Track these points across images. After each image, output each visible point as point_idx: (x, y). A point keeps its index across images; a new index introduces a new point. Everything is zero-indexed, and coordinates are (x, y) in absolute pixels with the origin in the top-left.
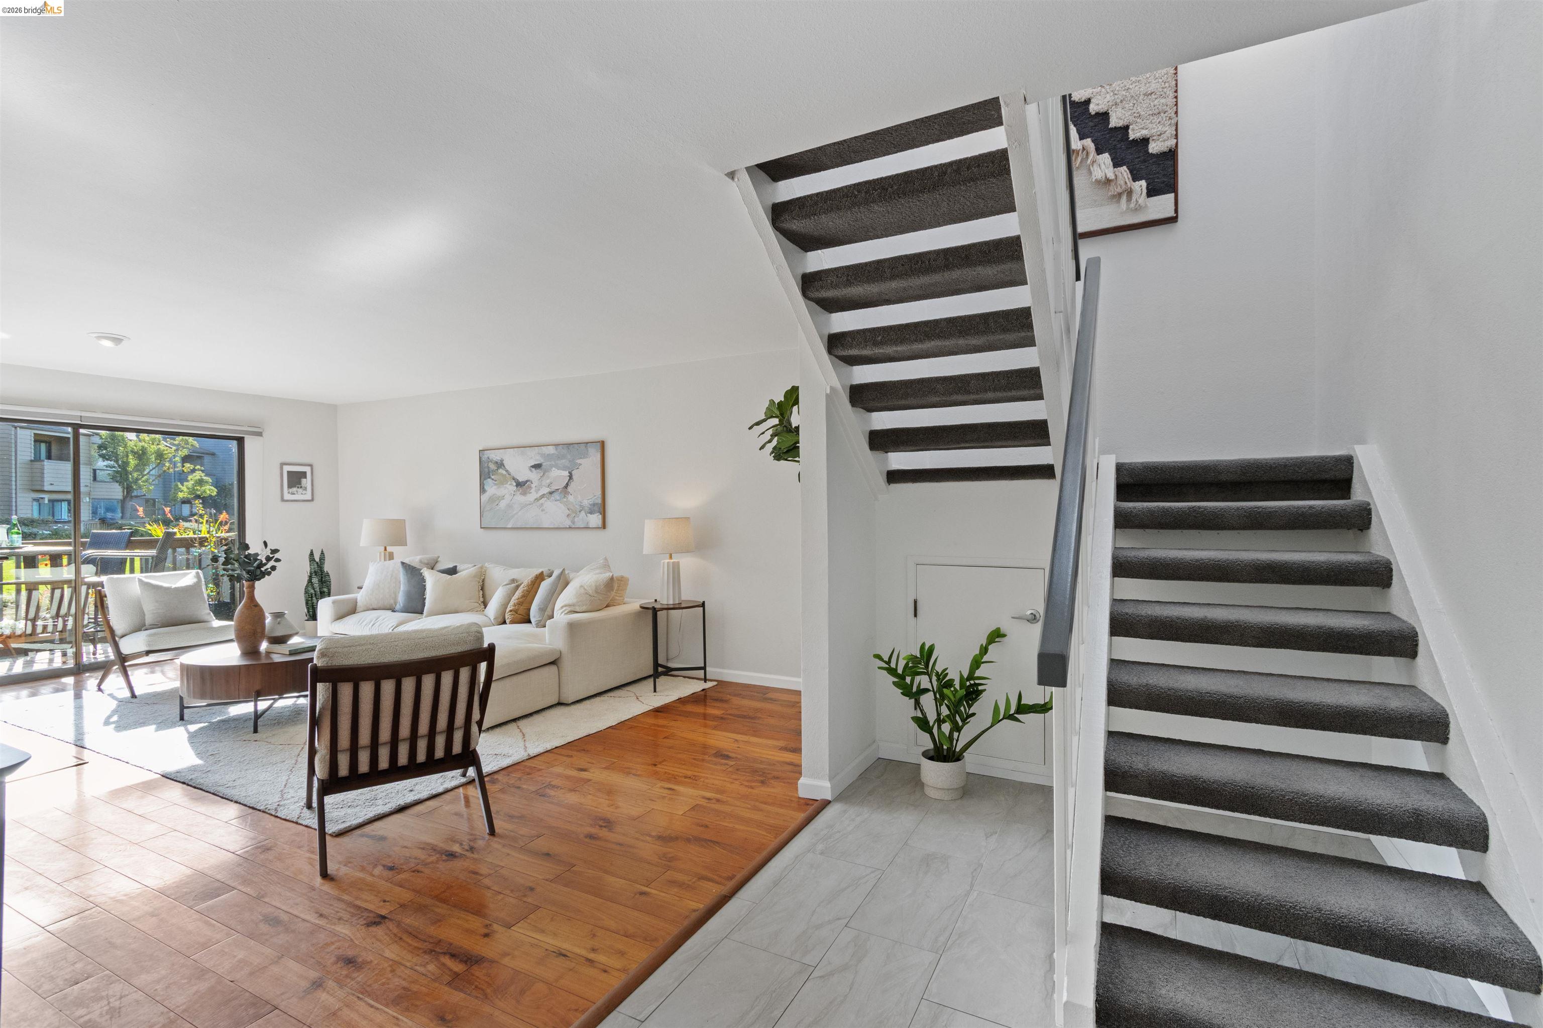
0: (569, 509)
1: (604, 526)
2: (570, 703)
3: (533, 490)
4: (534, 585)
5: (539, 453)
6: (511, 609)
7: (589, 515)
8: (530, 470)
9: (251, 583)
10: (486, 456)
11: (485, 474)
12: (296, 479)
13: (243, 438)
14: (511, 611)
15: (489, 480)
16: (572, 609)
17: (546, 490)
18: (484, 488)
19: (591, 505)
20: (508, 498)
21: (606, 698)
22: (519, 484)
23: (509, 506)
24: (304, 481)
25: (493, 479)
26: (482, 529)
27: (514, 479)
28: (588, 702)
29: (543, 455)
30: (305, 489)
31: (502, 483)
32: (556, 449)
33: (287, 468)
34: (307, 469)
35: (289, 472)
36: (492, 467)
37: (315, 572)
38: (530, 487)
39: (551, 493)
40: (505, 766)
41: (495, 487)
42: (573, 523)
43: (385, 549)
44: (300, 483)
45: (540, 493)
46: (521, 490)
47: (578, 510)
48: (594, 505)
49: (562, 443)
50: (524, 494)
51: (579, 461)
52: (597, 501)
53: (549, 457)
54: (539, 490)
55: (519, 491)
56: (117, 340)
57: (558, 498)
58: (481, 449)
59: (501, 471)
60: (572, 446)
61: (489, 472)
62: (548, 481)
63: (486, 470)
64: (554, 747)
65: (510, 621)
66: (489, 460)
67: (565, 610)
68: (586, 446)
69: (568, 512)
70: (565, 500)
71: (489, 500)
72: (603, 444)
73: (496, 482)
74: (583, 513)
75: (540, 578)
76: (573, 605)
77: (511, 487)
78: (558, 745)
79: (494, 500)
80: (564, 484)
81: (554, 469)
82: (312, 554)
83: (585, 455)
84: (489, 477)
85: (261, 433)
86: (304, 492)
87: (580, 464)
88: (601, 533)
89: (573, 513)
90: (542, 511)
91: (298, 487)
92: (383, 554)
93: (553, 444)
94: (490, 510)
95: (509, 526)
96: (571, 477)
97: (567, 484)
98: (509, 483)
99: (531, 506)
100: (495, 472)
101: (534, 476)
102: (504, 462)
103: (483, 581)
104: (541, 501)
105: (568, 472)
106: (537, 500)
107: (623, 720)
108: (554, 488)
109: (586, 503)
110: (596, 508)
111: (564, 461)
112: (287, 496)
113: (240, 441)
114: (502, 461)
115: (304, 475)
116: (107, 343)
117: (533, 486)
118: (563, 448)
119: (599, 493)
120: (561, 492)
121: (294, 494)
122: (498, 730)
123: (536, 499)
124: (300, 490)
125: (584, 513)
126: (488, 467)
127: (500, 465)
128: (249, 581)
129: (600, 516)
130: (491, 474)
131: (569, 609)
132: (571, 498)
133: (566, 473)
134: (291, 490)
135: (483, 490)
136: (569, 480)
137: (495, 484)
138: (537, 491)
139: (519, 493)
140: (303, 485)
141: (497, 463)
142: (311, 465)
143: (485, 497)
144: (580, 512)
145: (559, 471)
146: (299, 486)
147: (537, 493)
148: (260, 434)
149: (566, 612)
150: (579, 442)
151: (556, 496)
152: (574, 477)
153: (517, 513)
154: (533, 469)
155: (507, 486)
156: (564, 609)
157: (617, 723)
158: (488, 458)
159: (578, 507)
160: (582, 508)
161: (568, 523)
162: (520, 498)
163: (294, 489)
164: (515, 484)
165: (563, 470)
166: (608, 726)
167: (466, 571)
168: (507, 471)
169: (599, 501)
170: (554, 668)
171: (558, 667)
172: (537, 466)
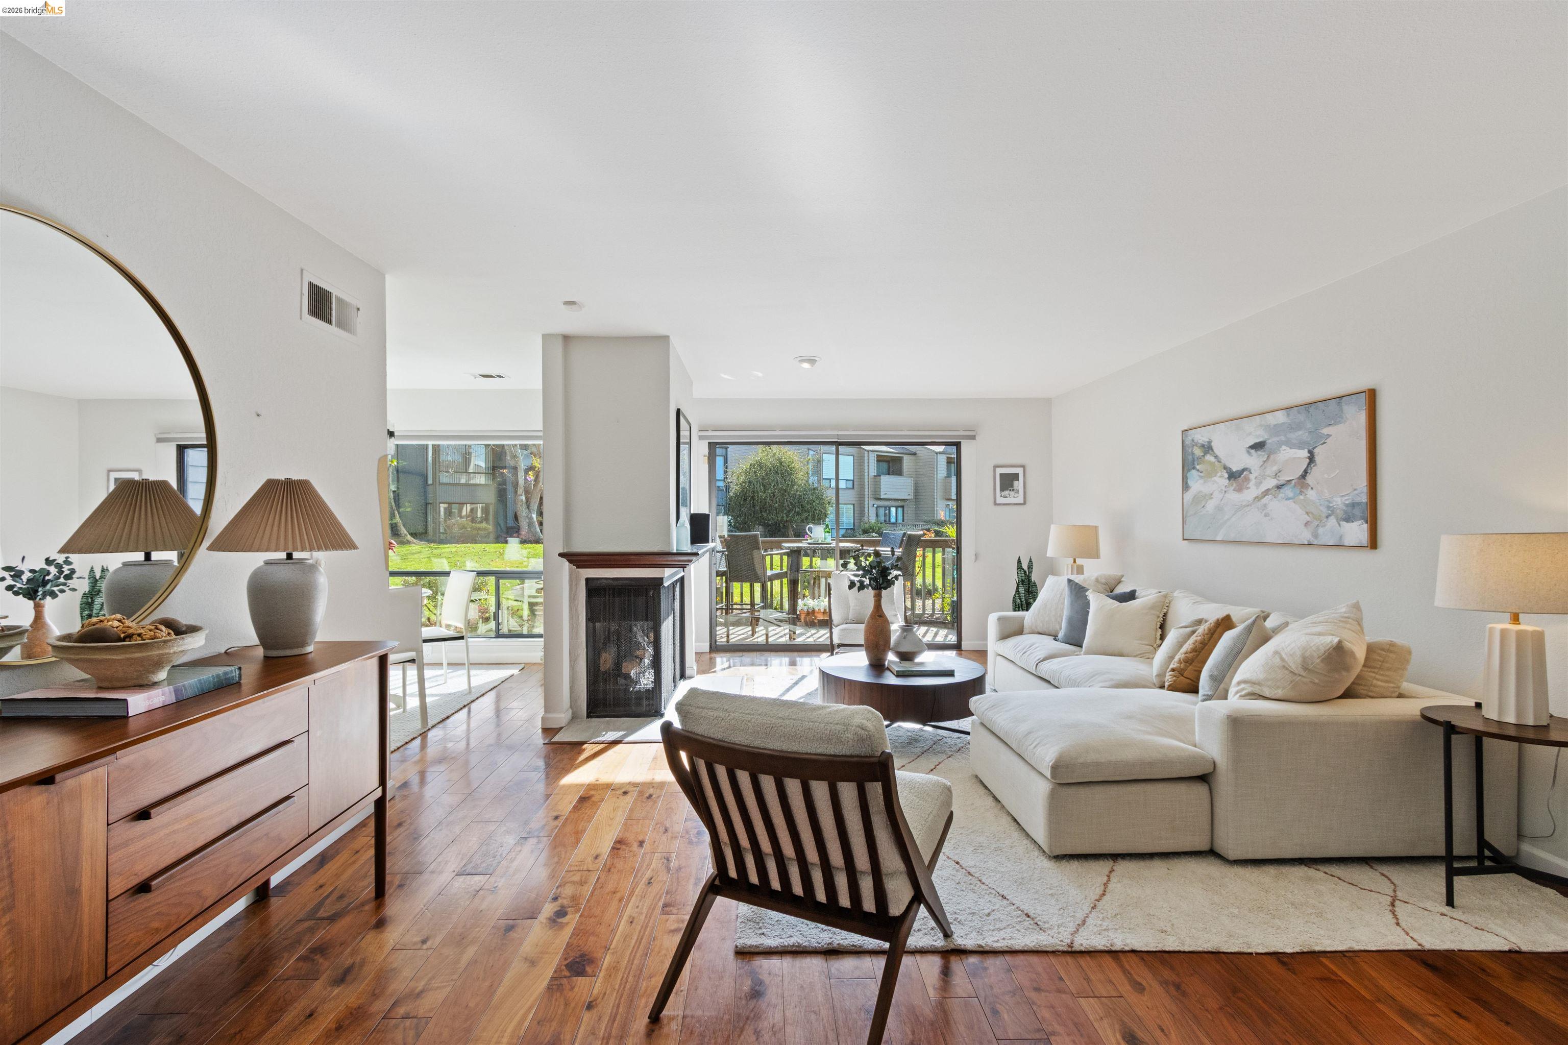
0: (1307, 513)
1: (1374, 543)
2: (1231, 858)
3: (1252, 484)
4: (1212, 634)
5: (1261, 426)
6: (1175, 666)
7: (1343, 523)
8: (1249, 453)
9: (877, 591)
10: (1190, 438)
11: (1188, 464)
12: (1008, 482)
13: (960, 442)
14: (1173, 670)
15: (1194, 472)
16: (1256, 689)
17: (1271, 483)
18: (1187, 483)
19: (1347, 505)
20: (1217, 496)
21: (1320, 875)
22: (1233, 476)
23: (1219, 509)
24: (1016, 483)
25: (1198, 470)
26: (1186, 542)
27: (1225, 468)
28: (1272, 870)
29: (1267, 427)
30: (1018, 492)
31: (1209, 475)
32: (1288, 415)
33: (1000, 471)
34: (1020, 471)
35: (1001, 475)
36: (1198, 452)
37: (1023, 581)
38: (1247, 479)
39: (1279, 487)
40: (1017, 948)
41: (1201, 481)
42: (1316, 536)
43: (1075, 562)
44: (1012, 486)
45: (1263, 488)
46: (1235, 485)
47: (1324, 515)
48: (1353, 505)
49: (1295, 404)
50: (1239, 490)
51: (1325, 431)
52: (1358, 500)
53: (1276, 429)
54: (1261, 483)
55: (1232, 485)
56: (812, 361)
57: (1291, 494)
58: (1185, 428)
59: (1210, 458)
60: (1313, 406)
61: (1194, 460)
62: (1275, 468)
63: (1190, 457)
64: (1127, 948)
65: (1169, 686)
66: (1194, 444)
67: (1243, 689)
68: (1339, 404)
69: (1307, 518)
70: (1302, 497)
71: (1193, 501)
72: (1372, 396)
73: (1202, 474)
74: (1332, 521)
75: (1225, 623)
76: (1259, 684)
77: (1221, 480)
78: (1139, 946)
79: (1201, 499)
80: (1301, 472)
81: (1284, 447)
82: (1019, 561)
83: (1336, 419)
84: (1194, 468)
85: (975, 436)
86: (1016, 495)
87: (1329, 436)
88: (1369, 556)
89: (1314, 520)
90: (1266, 515)
91: (1010, 490)
92: (1070, 567)
93: (1282, 407)
94: (1195, 514)
95: (1219, 538)
96: (1312, 459)
97: (1306, 472)
98: (1219, 474)
99: (1249, 507)
100: (1200, 459)
101: (1253, 461)
102: (1213, 444)
103: (1165, 615)
104: (1265, 500)
105: (1306, 451)
106: (1258, 499)
107: (1317, 948)
108: (1284, 478)
109: (1339, 502)
110: (1357, 512)
111: (1300, 433)
112: (1000, 500)
113: (958, 445)
114: (1210, 442)
115: (1016, 477)
116: (806, 365)
117: (1252, 477)
118: (1299, 412)
119: (1362, 483)
120: (1295, 486)
121: (1006, 497)
122: (1075, 865)
123: (1256, 498)
124: (1012, 493)
125: (1334, 520)
126: (1193, 454)
127: (1208, 448)
128: (875, 589)
129: (1365, 526)
130: (1196, 463)
131: (1248, 689)
132: (1311, 494)
133: (1305, 453)
134: (1003, 493)
135: (1186, 487)
136: (1309, 464)
137: (1201, 477)
138: (1258, 484)
139: (1233, 488)
140: (1015, 488)
141: (1203, 446)
142: (1023, 466)
143: (1189, 496)
144: (1327, 517)
145: (1294, 450)
146: (1012, 489)
147: (1257, 489)
148: (973, 437)
149: (1243, 693)
150: (1324, 398)
151: (1288, 491)
152: (1317, 459)
153: (1228, 520)
154: (1253, 451)
155: (1215, 478)
156: (1243, 686)
157: (1297, 950)
158: (1193, 440)
159: (1324, 510)
160: (1331, 511)
161: (1306, 536)
162: (1234, 497)
163: (1006, 492)
164: (1226, 475)
165: (1300, 448)
166: (1272, 950)
167: (1147, 597)
168: (1216, 457)
169: (1364, 498)
170: (1200, 790)
171: (1210, 790)
172: (1258, 446)
